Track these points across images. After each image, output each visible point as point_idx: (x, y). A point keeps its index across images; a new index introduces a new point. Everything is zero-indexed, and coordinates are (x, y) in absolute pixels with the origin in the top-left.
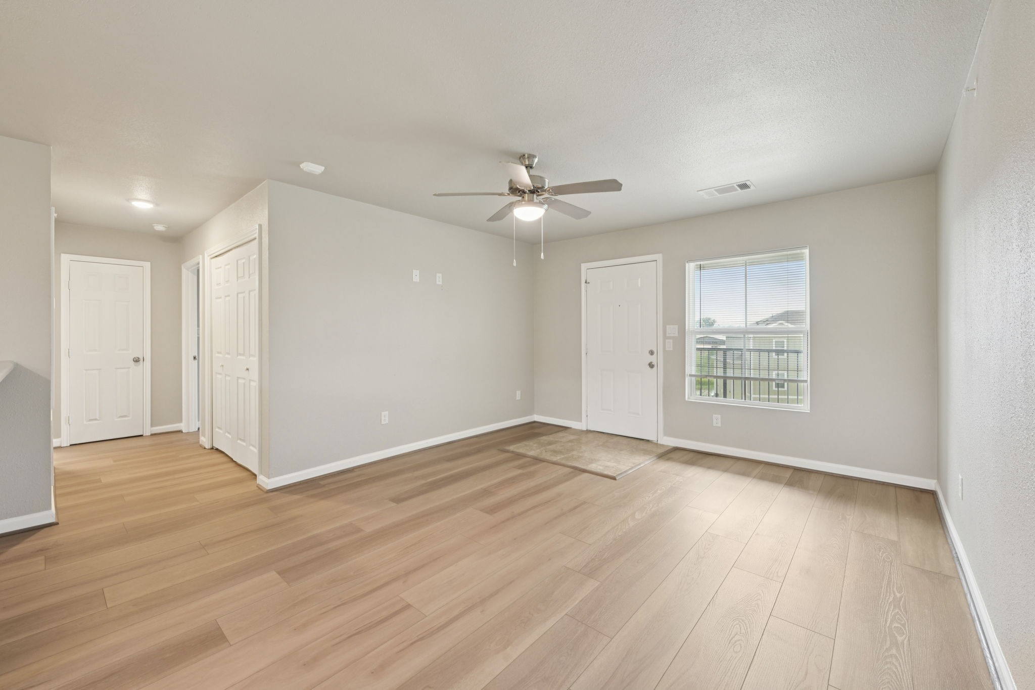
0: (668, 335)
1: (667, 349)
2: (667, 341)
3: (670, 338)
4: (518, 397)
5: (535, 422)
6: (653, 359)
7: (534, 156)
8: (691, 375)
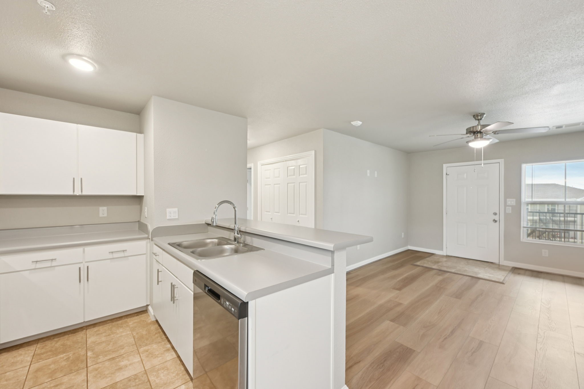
0: (507, 204)
1: (507, 212)
2: (507, 207)
3: (509, 206)
4: (403, 236)
5: (409, 250)
6: (496, 218)
7: (485, 114)
8: (524, 227)
